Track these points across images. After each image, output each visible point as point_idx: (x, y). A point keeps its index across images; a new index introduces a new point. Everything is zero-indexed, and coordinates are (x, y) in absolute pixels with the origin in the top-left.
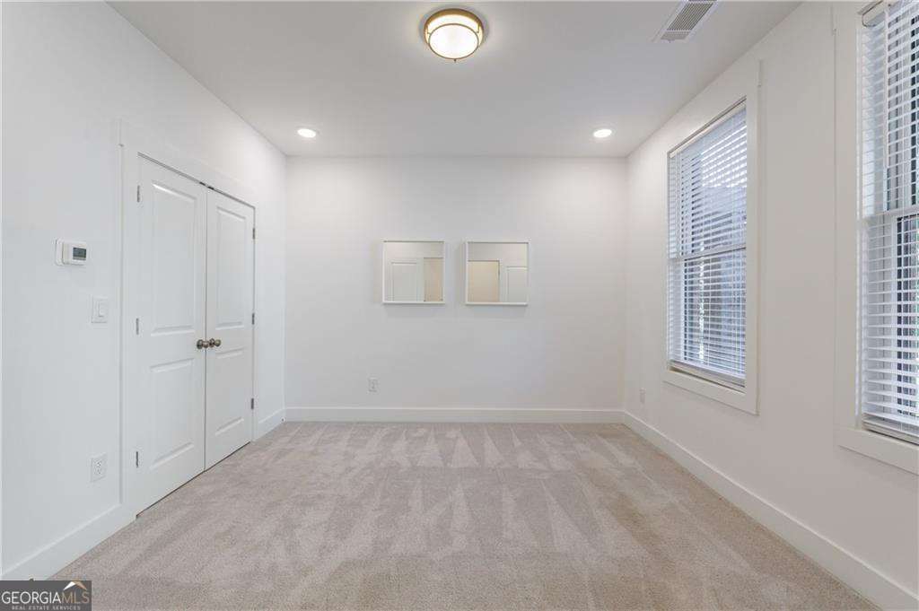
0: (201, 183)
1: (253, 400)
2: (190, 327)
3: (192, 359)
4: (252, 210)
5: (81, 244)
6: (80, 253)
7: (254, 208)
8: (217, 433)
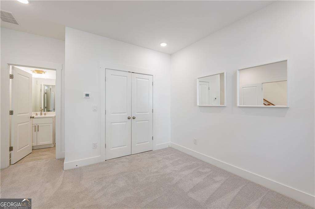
0: (129, 72)
1: (153, 137)
2: (125, 113)
3: (126, 122)
4: (152, 76)
5: (87, 93)
6: (87, 95)
7: (152, 75)
8: (136, 145)
